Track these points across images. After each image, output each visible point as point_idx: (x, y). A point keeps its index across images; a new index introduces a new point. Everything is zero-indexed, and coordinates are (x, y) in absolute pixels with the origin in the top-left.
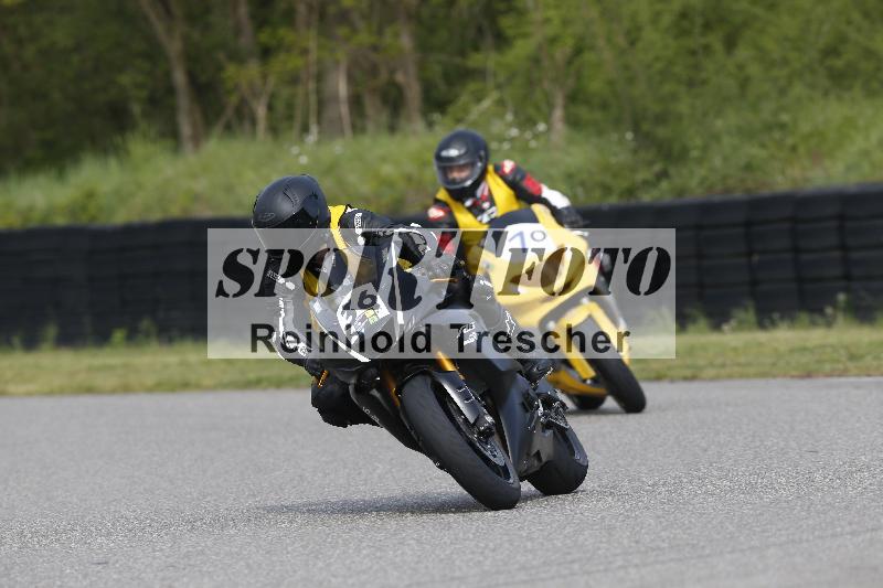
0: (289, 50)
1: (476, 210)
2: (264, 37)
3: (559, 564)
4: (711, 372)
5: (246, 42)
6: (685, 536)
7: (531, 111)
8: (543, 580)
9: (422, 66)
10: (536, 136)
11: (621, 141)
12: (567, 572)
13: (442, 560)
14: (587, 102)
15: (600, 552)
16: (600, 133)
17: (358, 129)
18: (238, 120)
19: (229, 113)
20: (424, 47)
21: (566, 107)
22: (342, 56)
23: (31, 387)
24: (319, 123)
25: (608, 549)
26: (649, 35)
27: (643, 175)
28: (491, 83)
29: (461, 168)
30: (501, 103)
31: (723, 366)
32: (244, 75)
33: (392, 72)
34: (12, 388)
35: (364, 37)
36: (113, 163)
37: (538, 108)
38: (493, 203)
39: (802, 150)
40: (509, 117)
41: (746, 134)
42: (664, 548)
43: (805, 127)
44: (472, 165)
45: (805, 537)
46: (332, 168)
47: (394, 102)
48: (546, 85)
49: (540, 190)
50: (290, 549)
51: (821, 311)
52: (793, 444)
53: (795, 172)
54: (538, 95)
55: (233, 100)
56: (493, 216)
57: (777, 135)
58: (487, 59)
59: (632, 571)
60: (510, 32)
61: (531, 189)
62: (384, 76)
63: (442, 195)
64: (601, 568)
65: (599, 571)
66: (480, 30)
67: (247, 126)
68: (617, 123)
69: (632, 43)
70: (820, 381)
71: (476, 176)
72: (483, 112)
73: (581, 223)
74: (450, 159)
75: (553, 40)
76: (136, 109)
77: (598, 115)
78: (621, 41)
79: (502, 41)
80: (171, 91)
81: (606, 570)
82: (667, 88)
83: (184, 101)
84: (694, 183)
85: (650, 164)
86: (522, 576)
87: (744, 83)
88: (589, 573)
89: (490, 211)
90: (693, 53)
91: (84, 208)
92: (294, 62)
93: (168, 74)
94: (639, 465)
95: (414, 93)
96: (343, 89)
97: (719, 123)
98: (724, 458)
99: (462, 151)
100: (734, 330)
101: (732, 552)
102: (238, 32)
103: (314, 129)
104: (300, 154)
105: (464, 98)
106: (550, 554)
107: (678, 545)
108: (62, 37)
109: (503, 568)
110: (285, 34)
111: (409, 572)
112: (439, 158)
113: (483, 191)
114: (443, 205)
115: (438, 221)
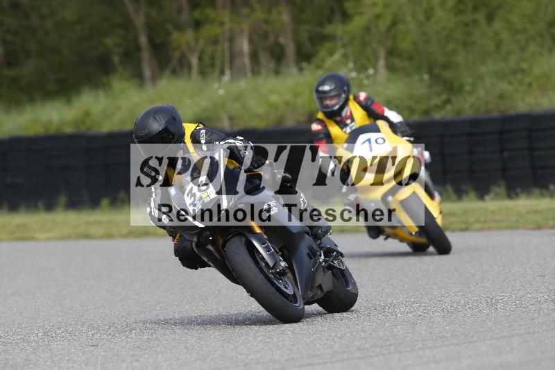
0: (212, 22)
1: (342, 125)
2: (197, 14)
3: (382, 347)
4: (477, 226)
5: (185, 17)
6: (461, 330)
7: (364, 62)
8: (371, 356)
9: (296, 32)
10: (368, 77)
11: (421, 81)
12: (386, 352)
13: (307, 344)
14: (400, 56)
15: (407, 339)
16: (408, 75)
17: (255, 72)
18: (180, 67)
19: (174, 62)
20: (297, 21)
21: (386, 59)
22: (245, 27)
23: (51, 235)
24: (231, 68)
25: (412, 338)
26: (439, 13)
27: (435, 101)
28: (339, 43)
29: (332, 98)
30: (345, 56)
31: (485, 222)
32: (184, 39)
33: (277, 37)
34: (38, 235)
35: (259, 15)
36: (101, 94)
37: (369, 60)
38: (353, 120)
39: (535, 86)
40: (351, 65)
41: (501, 76)
42: (447, 337)
43: (537, 71)
44: (339, 96)
45: (536, 330)
46: (238, 98)
47: (278, 55)
48: (374, 45)
49: (383, 111)
50: (212, 337)
51: (546, 187)
52: (529, 271)
53: (531, 100)
54: (369, 51)
55: (177, 54)
56: (353, 128)
57: (519, 76)
58: (336, 28)
59: (427, 351)
60: (351, 12)
61: (377, 110)
62: (272, 39)
63: (320, 116)
64: (409, 349)
65: (406, 351)
66: (332, 11)
67: (186, 70)
68: (419, 69)
69: (428, 18)
70: (546, 232)
71: (341, 103)
72: (335, 61)
73: (409, 132)
74: (324, 92)
75: (378, 17)
76: (116, 59)
77: (407, 64)
78: (421, 17)
79: (346, 17)
80: (138, 48)
81: (411, 350)
82: (450, 47)
83: (146, 55)
84: (466, 106)
85: (439, 95)
86: (358, 354)
87: (499, 44)
88: (400, 352)
89: (351, 125)
90: (466, 25)
91: (83, 122)
92: (215, 30)
93: (136, 38)
94: (432, 285)
95: (291, 50)
96: (246, 47)
97: (483, 69)
98: (485, 280)
99: (333, 87)
100: (493, 199)
101: (491, 339)
102: (180, 11)
103: (228, 72)
104: (219, 88)
105: (322, 53)
106: (376, 340)
107: (457, 335)
108: (69, 14)
109: (346, 349)
110: (210, 12)
111: (287, 351)
112: (318, 91)
113: (347, 112)
114: (321, 122)
115: (318, 132)
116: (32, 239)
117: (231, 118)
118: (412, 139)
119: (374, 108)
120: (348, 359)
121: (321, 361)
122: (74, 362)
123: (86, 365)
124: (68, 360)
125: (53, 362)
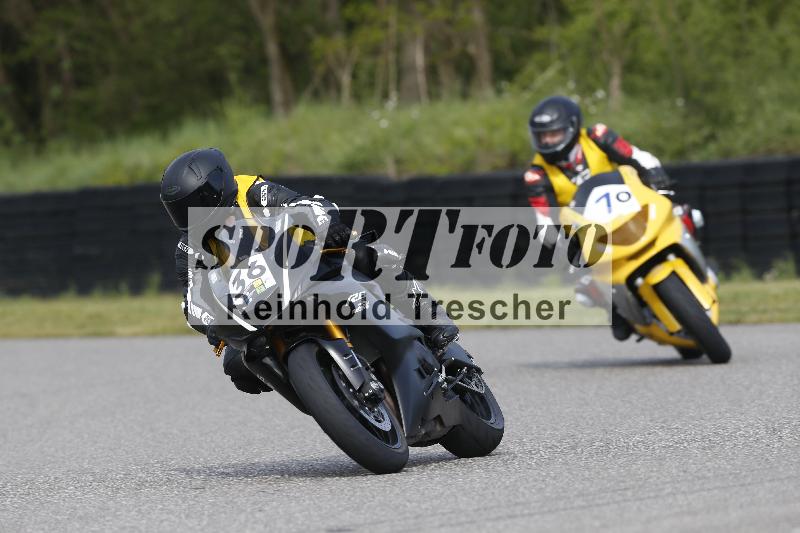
0: (371, 23)
1: (570, 172)
2: (349, 12)
3: (614, 491)
4: (754, 317)
5: (332, 16)
6: (729, 467)
7: (591, 80)
8: (598, 505)
9: (492, 39)
10: (595, 103)
11: (673, 107)
12: (620, 498)
13: (507, 487)
14: (642, 72)
15: (651, 480)
16: (654, 100)
17: (434, 95)
18: (325, 87)
19: (317, 81)
20: (494, 22)
21: (623, 76)
22: (419, 29)
23: (137, 329)
24: (399, 89)
25: (658, 478)
26: (699, 11)
27: (693, 137)
28: (554, 54)
29: (554, 133)
30: (563, 72)
31: (764, 311)
32: (330, 47)
33: (465, 44)
34: (120, 330)
35: (440, 13)
36: (211, 126)
37: (597, 77)
38: (586, 166)
40: (571, 85)
41: (787, 100)
42: (709, 478)
44: (564, 130)
46: (409, 132)
47: (466, 71)
48: (605, 56)
49: (631, 152)
54: (597, 65)
55: (320, 70)
56: (587, 178)
58: (551, 32)
59: (680, 497)
60: (572, 8)
61: (622, 151)
62: (457, 48)
63: (538, 160)
64: (652, 494)
65: (649, 497)
66: (544, 6)
67: (333, 93)
68: (669, 91)
69: (684, 17)
71: (568, 141)
72: (549, 79)
73: (668, 183)
74: (543, 125)
75: (611, 15)
76: (233, 77)
77: (652, 84)
78: (673, 16)
79: (564, 16)
80: (264, 61)
81: (656, 497)
82: (715, 59)
83: (276, 70)
84: (738, 145)
85: (699, 127)
86: (579, 502)
87: (786, 54)
88: (641, 499)
89: (584, 173)
90: (738, 27)
92: (374, 35)
93: (262, 46)
95: (484, 64)
96: (419, 58)
97: (762, 91)
98: (765, 396)
99: (555, 116)
100: (777, 279)
101: (772, 480)
102: (325, 7)
103: (393, 95)
104: (381, 118)
105: (530, 67)
106: (605, 482)
107: (722, 475)
108: (166, 13)
109: (563, 494)
110: (368, 10)
111: (477, 498)
112: (533, 124)
113: (576, 154)
114: (538, 169)
115: (534, 184)
116: (111, 335)
117: (398, 162)
118: (672, 193)
119: (618, 147)
120: (565, 509)
121: (526, 512)
122: (171, 512)
123: (187, 516)
124: (162, 509)
125: (139, 511)
